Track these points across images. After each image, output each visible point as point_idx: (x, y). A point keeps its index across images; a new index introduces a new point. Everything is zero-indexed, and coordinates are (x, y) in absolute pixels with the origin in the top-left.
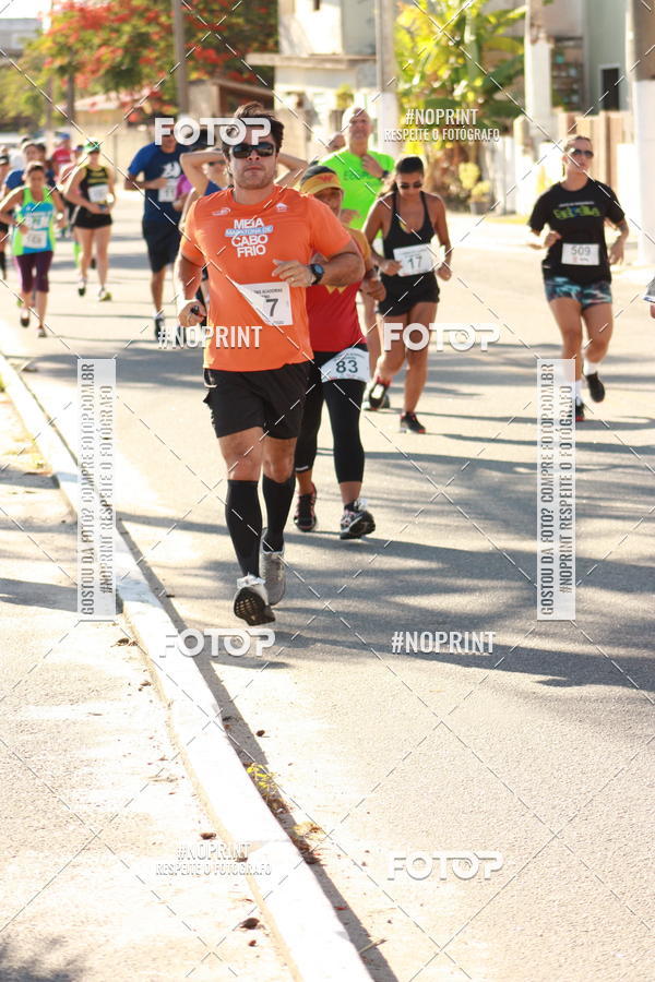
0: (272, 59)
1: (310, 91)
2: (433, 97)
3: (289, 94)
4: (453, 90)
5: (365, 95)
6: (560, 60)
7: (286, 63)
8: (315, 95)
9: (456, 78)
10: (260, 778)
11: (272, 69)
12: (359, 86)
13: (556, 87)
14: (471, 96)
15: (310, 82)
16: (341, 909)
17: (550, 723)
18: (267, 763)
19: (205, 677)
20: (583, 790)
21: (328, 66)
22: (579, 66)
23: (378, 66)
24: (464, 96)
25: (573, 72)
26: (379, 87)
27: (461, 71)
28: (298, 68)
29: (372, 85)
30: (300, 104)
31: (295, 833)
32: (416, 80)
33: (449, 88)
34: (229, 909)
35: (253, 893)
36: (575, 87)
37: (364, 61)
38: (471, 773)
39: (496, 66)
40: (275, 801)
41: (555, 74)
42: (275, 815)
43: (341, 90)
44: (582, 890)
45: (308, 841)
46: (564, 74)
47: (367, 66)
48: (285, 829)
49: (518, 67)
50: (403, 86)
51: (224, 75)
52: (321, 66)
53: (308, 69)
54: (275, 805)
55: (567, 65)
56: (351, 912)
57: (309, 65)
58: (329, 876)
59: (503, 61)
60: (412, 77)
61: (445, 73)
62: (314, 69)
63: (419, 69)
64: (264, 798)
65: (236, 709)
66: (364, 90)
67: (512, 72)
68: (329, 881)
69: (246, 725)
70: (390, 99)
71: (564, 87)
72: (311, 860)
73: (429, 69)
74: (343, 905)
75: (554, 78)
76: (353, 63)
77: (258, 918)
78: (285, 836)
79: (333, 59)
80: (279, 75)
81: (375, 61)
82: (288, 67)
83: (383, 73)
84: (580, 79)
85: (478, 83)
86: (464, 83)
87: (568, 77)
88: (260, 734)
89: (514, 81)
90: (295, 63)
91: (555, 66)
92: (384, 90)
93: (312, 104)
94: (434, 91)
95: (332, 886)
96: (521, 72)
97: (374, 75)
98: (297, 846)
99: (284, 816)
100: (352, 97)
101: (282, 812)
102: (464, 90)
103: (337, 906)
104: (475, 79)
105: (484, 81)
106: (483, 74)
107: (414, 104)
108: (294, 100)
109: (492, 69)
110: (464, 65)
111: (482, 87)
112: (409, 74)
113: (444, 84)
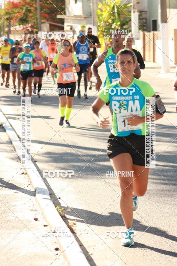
0: (64, 17)
1: (73, 25)
2: (107, 27)
3: (68, 26)
6: (141, 17)
7: (67, 18)
8: (75, 26)
9: (113, 21)
10: (59, 210)
11: (64, 19)
12: (87, 24)
13: (140, 25)
14: (117, 27)
15: (74, 23)
16: (81, 245)
19: (45, 183)
20: (146, 214)
21: (79, 18)
22: (146, 19)
23: (92, 19)
25: (144, 21)
26: (92, 25)
27: (114, 20)
28: (70, 19)
30: (71, 29)
31: (69, 225)
32: (102, 22)
33: (111, 25)
34: (51, 245)
35: (58, 241)
36: (145, 25)
37: (89, 17)
39: (123, 19)
40: (63, 216)
41: (140, 21)
42: (63, 220)
43: (82, 25)
44: (145, 241)
45: (72, 227)
46: (142, 21)
47: (89, 19)
48: (66, 224)
50: (99, 24)
51: (51, 21)
52: (77, 18)
53: (73, 19)
54: (63, 217)
55: (143, 19)
56: (84, 246)
57: (74, 18)
59: (125, 17)
61: (110, 21)
62: (75, 19)
63: (103, 19)
64: (61, 215)
65: (53, 191)
67: (128, 20)
69: (56, 196)
70: (95, 27)
71: (142, 25)
72: (73, 232)
73: (106, 19)
74: (82, 244)
75: (139, 22)
76: (85, 18)
77: (59, 248)
78: (66, 226)
79: (80, 17)
80: (65, 21)
81: (91, 17)
83: (93, 21)
84: (146, 23)
85: (119, 23)
86: (115, 23)
87: (143, 22)
88: (60, 198)
89: (129, 23)
90: (70, 18)
91: (140, 19)
93: (74, 29)
94: (107, 25)
95: (79, 239)
96: (130, 20)
97: (91, 21)
98: (69, 228)
99: (66, 220)
100: (85, 27)
101: (65, 219)
102: (115, 26)
103: (80, 244)
104: (118, 22)
105: (121, 23)
106: (120, 21)
107: (101, 29)
108: (69, 28)
109: (122, 20)
110: (115, 19)
111: (120, 25)
112: (100, 21)
113: (110, 24)
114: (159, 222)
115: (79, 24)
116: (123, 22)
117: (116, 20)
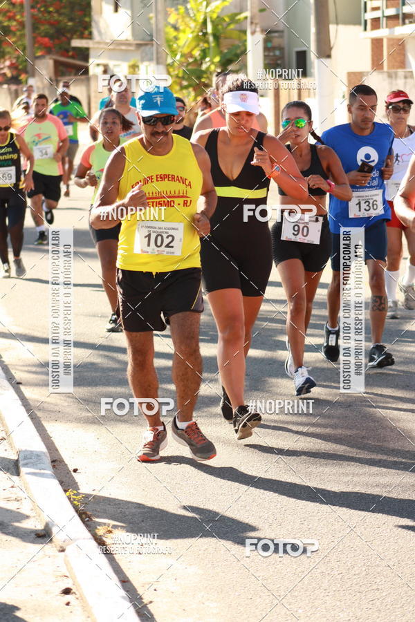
0: (87, 43)
1: (111, 64)
2: (190, 67)
3: (98, 65)
4: (202, 63)
5: (147, 66)
6: (269, 45)
7: (96, 46)
8: (115, 66)
9: (204, 53)
10: (74, 499)
11: (87, 49)
12: (142, 61)
13: (266, 62)
14: (213, 67)
15: (111, 58)
16: (125, 582)
17: (258, 464)
18: (79, 489)
19: (40, 435)
20: (279, 507)
21: (123, 47)
22: (281, 49)
23: (155, 48)
24: (208, 68)
25: (277, 53)
26: (155, 62)
27: (207, 51)
28: (104, 49)
29: (150, 60)
30: (105, 72)
31: (96, 534)
32: (178, 57)
33: (199, 62)
34: (54, 582)
35: (69, 572)
36: (279, 62)
37: (146, 45)
38: (208, 495)
39: (228, 49)
40: (84, 513)
41: (266, 54)
42: (84, 522)
43: (131, 63)
44: (276, 570)
45: (104, 539)
46: (271, 54)
47: (148, 48)
48: (90, 531)
49: (242, 49)
50: (169, 61)
51: (57, 53)
52: (118, 48)
53: (111, 50)
54: (84, 516)
55: (274, 48)
56: (131, 584)
57: (112, 47)
58: (117, 561)
59: (232, 46)
60: (176, 55)
61: (197, 53)
62: (114, 49)
63: (180, 50)
64: (77, 511)
65: (60, 455)
66: (146, 63)
67: (239, 51)
68: (118, 564)
69: (66, 465)
70: (162, 68)
71: (272, 62)
72: (108, 553)
73: (186, 50)
74: (126, 579)
75: (265, 57)
76: (139, 46)
77: (72, 588)
78: (89, 535)
79: (126, 43)
80: (92, 53)
81: (152, 45)
82: (98, 48)
83: (157, 53)
84: (282, 57)
85: (217, 59)
86: (208, 59)
87: (275, 56)
89: (241, 58)
90: (102, 46)
91: (266, 49)
92: (158, 63)
94: (189, 64)
95: (119, 567)
96: (244, 52)
97: (152, 54)
98: (97, 542)
99: (89, 523)
100: (138, 67)
101: (88, 521)
102: (208, 64)
103: (123, 579)
104: (215, 57)
105: (221, 58)
106: (221, 53)
107: (176, 72)
108: (101, 69)
109: (226, 51)
110: (209, 48)
111: (220, 61)
112: (174, 53)
113: (196, 60)
114: (310, 526)
115: (124, 60)
116: (229, 57)
117: (211, 51)
